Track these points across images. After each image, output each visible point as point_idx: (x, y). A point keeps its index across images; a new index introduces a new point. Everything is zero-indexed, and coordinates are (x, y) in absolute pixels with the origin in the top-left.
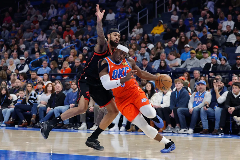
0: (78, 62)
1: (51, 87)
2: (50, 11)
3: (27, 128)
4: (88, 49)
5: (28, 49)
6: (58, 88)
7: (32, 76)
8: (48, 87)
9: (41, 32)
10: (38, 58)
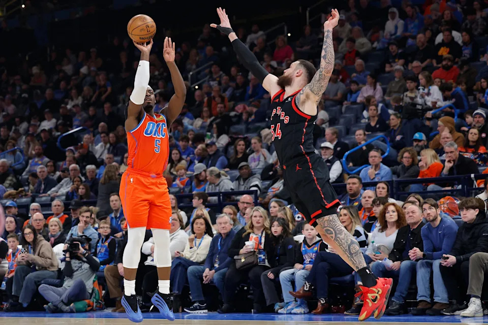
0: (451, 152)
1: (394, 212)
2: (390, 26)
3: (346, 317)
4: (486, 113)
5: (337, 122)
6: (411, 214)
7: (348, 186)
8: (387, 215)
9: (369, 79)
10: (363, 143)
